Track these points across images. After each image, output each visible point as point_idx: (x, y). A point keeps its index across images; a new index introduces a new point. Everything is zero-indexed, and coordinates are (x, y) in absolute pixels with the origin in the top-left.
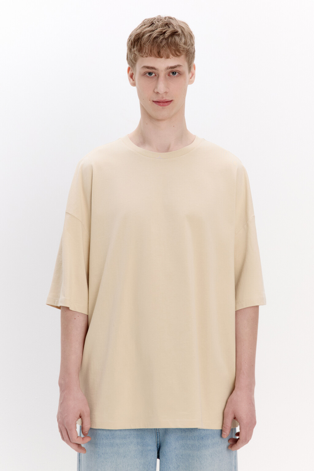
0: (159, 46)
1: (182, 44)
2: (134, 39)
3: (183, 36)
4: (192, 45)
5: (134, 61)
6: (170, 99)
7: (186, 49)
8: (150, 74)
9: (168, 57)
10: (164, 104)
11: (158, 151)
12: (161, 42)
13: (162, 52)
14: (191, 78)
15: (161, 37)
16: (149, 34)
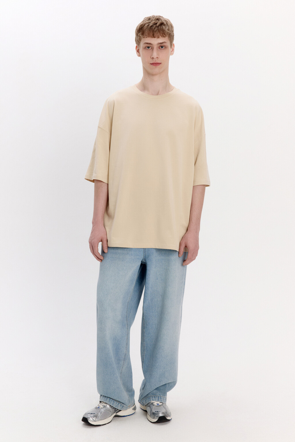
0: (153, 31)
1: (166, 30)
2: (139, 28)
3: (167, 26)
4: (173, 31)
5: (139, 41)
6: (160, 62)
7: (169, 33)
8: (148, 47)
9: (158, 37)
10: (156, 65)
11: (152, 94)
12: (155, 29)
13: (155, 34)
14: (172, 52)
15: (155, 26)
16: (148, 24)
